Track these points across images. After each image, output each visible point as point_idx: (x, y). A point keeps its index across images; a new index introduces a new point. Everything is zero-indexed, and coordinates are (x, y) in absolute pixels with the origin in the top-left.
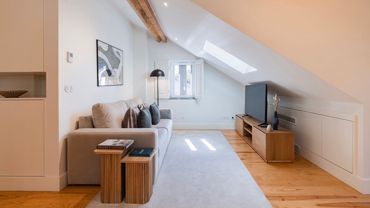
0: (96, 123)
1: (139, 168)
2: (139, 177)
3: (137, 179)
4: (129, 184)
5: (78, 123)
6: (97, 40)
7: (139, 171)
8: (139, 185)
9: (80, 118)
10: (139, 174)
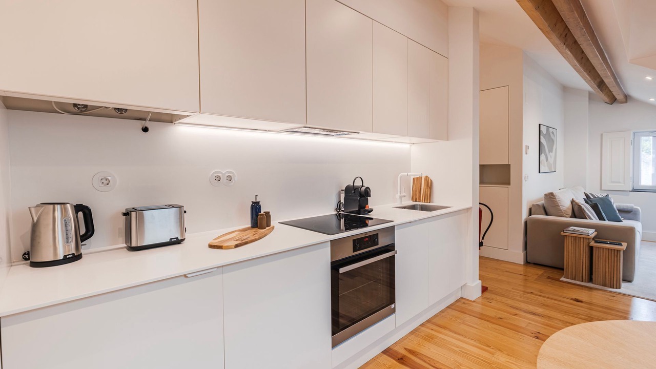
0: (549, 210)
1: (610, 254)
2: (610, 263)
3: (607, 265)
4: (597, 267)
5: (530, 210)
6: (540, 125)
7: (610, 257)
8: (610, 270)
9: (533, 205)
10: (610, 261)
